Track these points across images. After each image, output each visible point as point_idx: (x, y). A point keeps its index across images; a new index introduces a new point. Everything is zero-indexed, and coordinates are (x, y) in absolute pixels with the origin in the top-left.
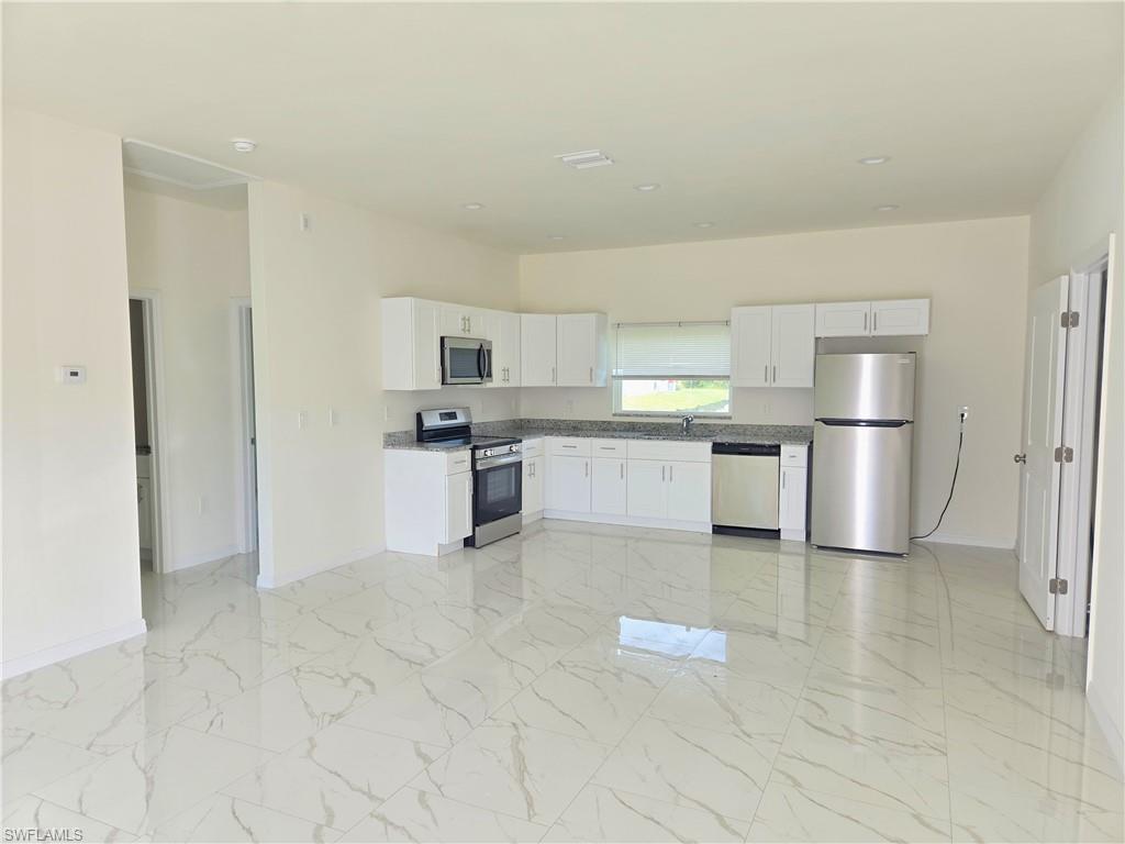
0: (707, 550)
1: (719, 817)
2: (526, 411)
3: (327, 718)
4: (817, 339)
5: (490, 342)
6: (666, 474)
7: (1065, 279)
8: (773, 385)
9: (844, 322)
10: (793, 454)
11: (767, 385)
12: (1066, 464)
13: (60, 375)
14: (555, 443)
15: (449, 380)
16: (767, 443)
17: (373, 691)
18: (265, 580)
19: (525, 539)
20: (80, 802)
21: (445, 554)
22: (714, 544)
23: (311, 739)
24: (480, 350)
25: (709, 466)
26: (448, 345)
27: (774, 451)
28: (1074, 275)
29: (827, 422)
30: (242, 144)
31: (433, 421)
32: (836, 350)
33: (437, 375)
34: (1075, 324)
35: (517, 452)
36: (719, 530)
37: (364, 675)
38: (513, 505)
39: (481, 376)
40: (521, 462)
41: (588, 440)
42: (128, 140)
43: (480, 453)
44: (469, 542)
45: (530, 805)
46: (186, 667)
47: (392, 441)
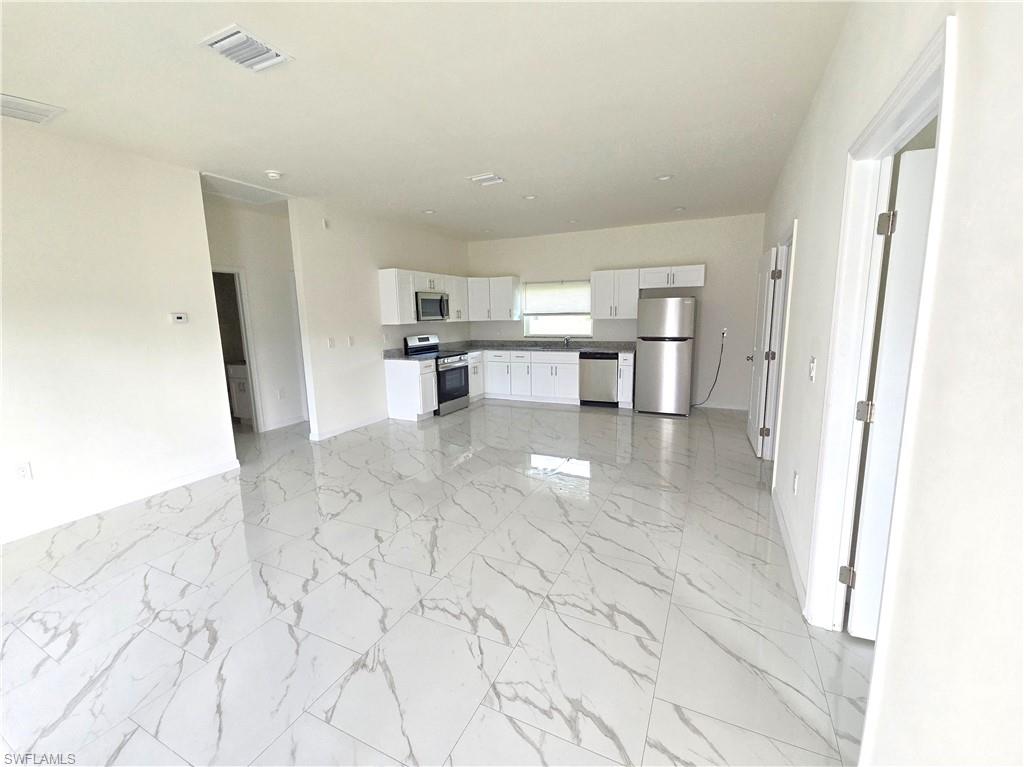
0: (577, 415)
1: (542, 572)
2: (474, 336)
3: (330, 516)
4: (641, 290)
5: (448, 296)
6: (554, 371)
7: (774, 250)
8: (615, 318)
9: (655, 279)
10: (626, 359)
11: (612, 318)
12: (772, 362)
13: (170, 319)
14: (489, 354)
15: (422, 318)
16: (611, 352)
17: (360, 500)
18: (314, 436)
19: (471, 410)
20: (173, 567)
21: (422, 420)
22: (581, 411)
23: (317, 529)
24: (441, 300)
25: (578, 366)
26: (420, 297)
27: (615, 356)
28: (780, 248)
29: (644, 339)
30: (273, 174)
31: (414, 342)
32: (651, 296)
33: (414, 315)
34: (779, 277)
35: (465, 360)
36: (584, 403)
37: (358, 491)
38: (464, 391)
39: (443, 316)
40: (467, 366)
41: (508, 352)
42: (203, 174)
43: (441, 361)
44: (436, 413)
45: (433, 566)
46: (257, 487)
47: (388, 355)
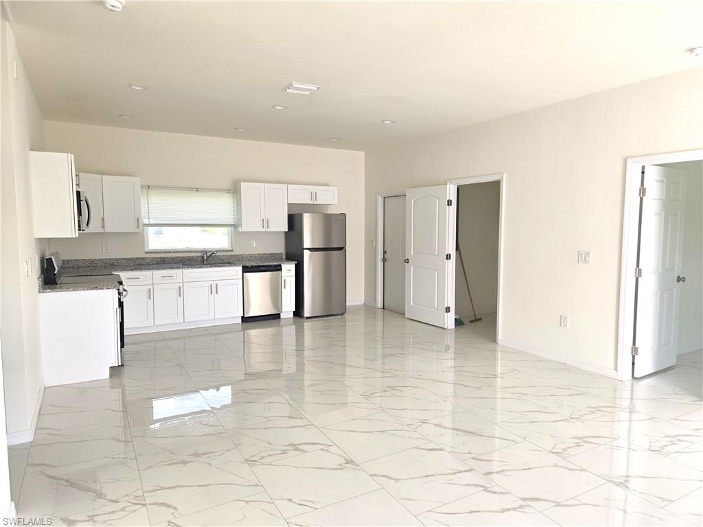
4: (289, 204)
6: (213, 289)
8: (267, 230)
10: (289, 270)
11: (264, 230)
16: (274, 264)
25: (239, 281)
27: (279, 268)
36: (245, 320)
